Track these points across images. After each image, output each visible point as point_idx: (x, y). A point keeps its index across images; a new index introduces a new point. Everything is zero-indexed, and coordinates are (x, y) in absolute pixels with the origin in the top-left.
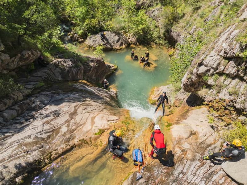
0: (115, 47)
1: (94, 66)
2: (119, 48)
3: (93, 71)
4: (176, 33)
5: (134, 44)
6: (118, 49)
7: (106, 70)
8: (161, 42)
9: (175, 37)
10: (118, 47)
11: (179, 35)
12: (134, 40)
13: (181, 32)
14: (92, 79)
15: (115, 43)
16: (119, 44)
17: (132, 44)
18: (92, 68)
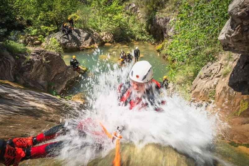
0: (84, 46)
1: (39, 60)
2: (89, 47)
3: (37, 69)
4: (162, 18)
5: (110, 42)
6: (87, 49)
7: (66, 72)
8: (145, 37)
9: (162, 24)
10: (87, 46)
11: (167, 21)
12: (109, 37)
13: (169, 16)
14: (40, 84)
15: (83, 40)
16: (89, 42)
17: (106, 42)
18: (36, 63)
